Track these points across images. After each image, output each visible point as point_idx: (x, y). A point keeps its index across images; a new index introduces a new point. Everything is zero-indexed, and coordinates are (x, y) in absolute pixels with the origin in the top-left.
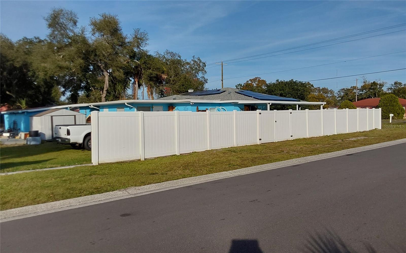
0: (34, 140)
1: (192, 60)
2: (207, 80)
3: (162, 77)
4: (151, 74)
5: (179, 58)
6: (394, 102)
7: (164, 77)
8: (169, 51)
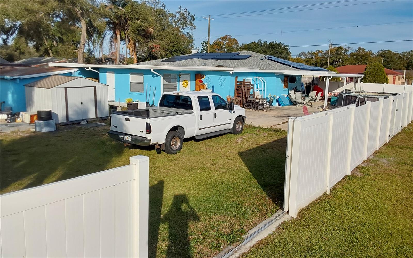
0: (47, 125)
1: (177, 12)
3: (149, 30)
6: (380, 70)
7: (151, 31)
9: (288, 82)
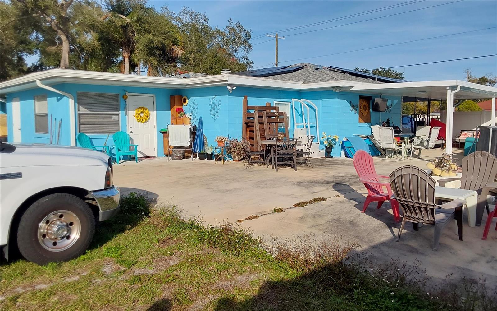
1: (227, 27)
2: (252, 63)
3: (174, 51)
4: (152, 42)
5: (205, 23)
7: (177, 52)
8: (187, 9)
9: (369, 110)
